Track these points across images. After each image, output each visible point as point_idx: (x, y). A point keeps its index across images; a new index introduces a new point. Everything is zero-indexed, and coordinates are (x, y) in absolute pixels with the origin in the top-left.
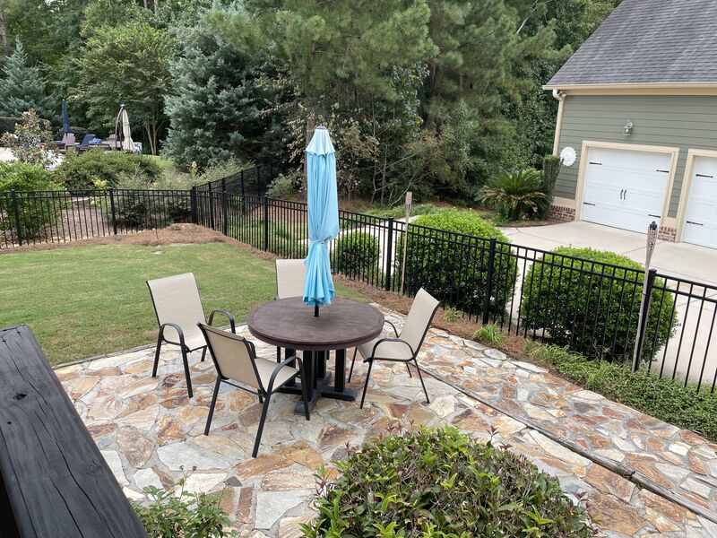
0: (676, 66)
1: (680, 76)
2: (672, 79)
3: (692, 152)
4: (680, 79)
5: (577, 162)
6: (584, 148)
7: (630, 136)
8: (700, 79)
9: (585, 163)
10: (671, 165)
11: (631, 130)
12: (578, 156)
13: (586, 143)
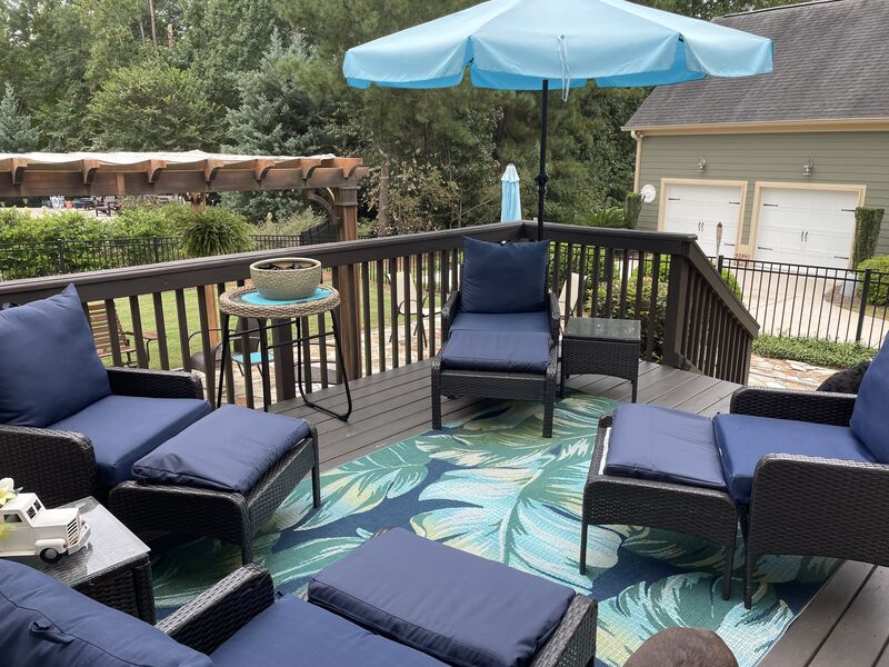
0: (740, 107)
1: (744, 117)
2: (738, 120)
3: (759, 184)
4: (745, 119)
5: (657, 198)
6: (662, 186)
7: (704, 172)
8: (762, 119)
9: (665, 199)
10: (740, 197)
11: (704, 166)
12: (658, 193)
13: (664, 180)
